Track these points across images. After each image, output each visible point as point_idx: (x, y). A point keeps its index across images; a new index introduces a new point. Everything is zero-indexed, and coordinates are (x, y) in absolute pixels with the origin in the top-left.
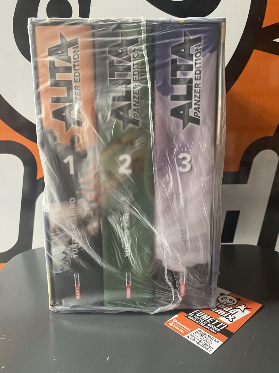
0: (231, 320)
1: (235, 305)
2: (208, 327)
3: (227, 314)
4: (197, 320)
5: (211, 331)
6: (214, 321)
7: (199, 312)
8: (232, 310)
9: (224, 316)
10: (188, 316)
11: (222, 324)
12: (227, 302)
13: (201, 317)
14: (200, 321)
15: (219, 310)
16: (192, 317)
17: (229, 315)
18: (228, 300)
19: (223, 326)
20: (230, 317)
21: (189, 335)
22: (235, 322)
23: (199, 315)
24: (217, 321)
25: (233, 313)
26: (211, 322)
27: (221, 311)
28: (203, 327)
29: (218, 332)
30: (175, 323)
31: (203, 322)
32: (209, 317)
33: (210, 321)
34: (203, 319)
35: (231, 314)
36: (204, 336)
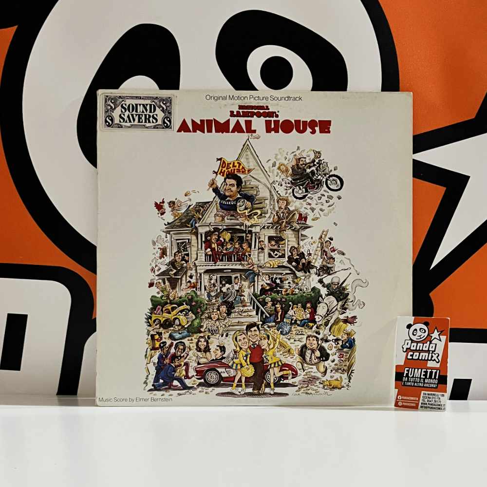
0: (437, 361)
1: (428, 335)
2: (427, 385)
3: (430, 354)
4: (415, 382)
5: (432, 388)
8: (431, 345)
9: (430, 359)
10: (404, 383)
11: (434, 371)
12: (420, 336)
13: (415, 376)
14: (417, 382)
15: (421, 354)
16: (408, 381)
17: (433, 354)
18: (419, 333)
19: (436, 373)
20: (435, 357)
21: (420, 404)
23: (411, 375)
24: (429, 371)
25: (433, 350)
27: (424, 354)
28: (423, 387)
29: (437, 384)
30: (402, 399)
31: (420, 382)
32: (420, 370)
33: (424, 375)
34: (418, 378)
35: (433, 351)
36: (431, 396)
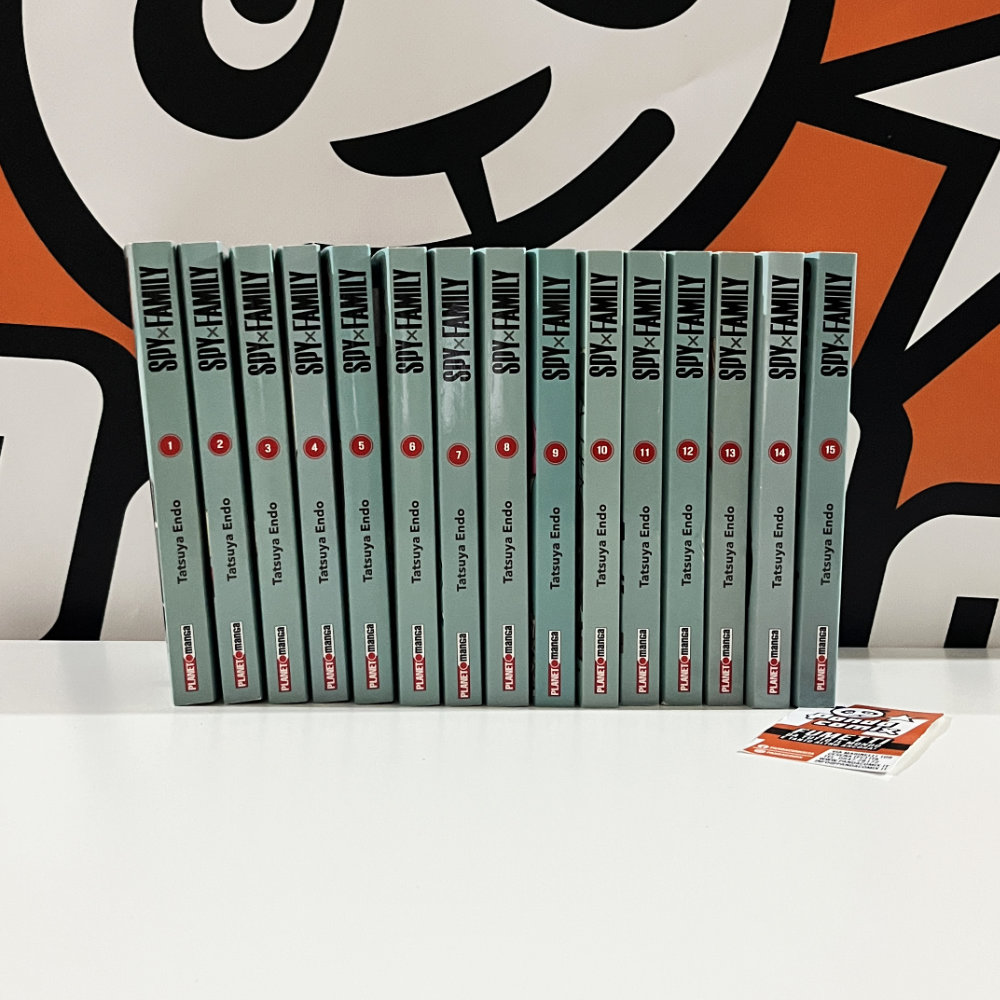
2: (849, 746)
5: (861, 749)
6: (857, 737)
7: (806, 732)
11: (876, 739)
14: (823, 741)
16: (798, 737)
22: (904, 735)
24: (862, 738)
26: (852, 739)
28: (839, 746)
29: (878, 749)
32: (838, 735)
33: (846, 738)
34: (829, 738)
36: (853, 755)
